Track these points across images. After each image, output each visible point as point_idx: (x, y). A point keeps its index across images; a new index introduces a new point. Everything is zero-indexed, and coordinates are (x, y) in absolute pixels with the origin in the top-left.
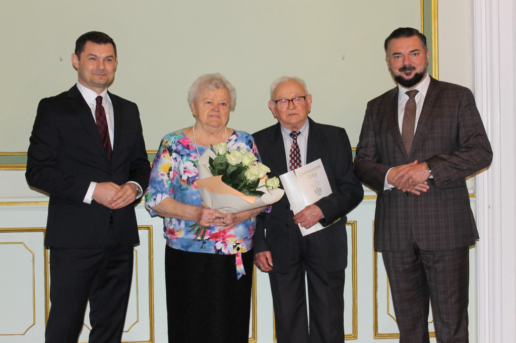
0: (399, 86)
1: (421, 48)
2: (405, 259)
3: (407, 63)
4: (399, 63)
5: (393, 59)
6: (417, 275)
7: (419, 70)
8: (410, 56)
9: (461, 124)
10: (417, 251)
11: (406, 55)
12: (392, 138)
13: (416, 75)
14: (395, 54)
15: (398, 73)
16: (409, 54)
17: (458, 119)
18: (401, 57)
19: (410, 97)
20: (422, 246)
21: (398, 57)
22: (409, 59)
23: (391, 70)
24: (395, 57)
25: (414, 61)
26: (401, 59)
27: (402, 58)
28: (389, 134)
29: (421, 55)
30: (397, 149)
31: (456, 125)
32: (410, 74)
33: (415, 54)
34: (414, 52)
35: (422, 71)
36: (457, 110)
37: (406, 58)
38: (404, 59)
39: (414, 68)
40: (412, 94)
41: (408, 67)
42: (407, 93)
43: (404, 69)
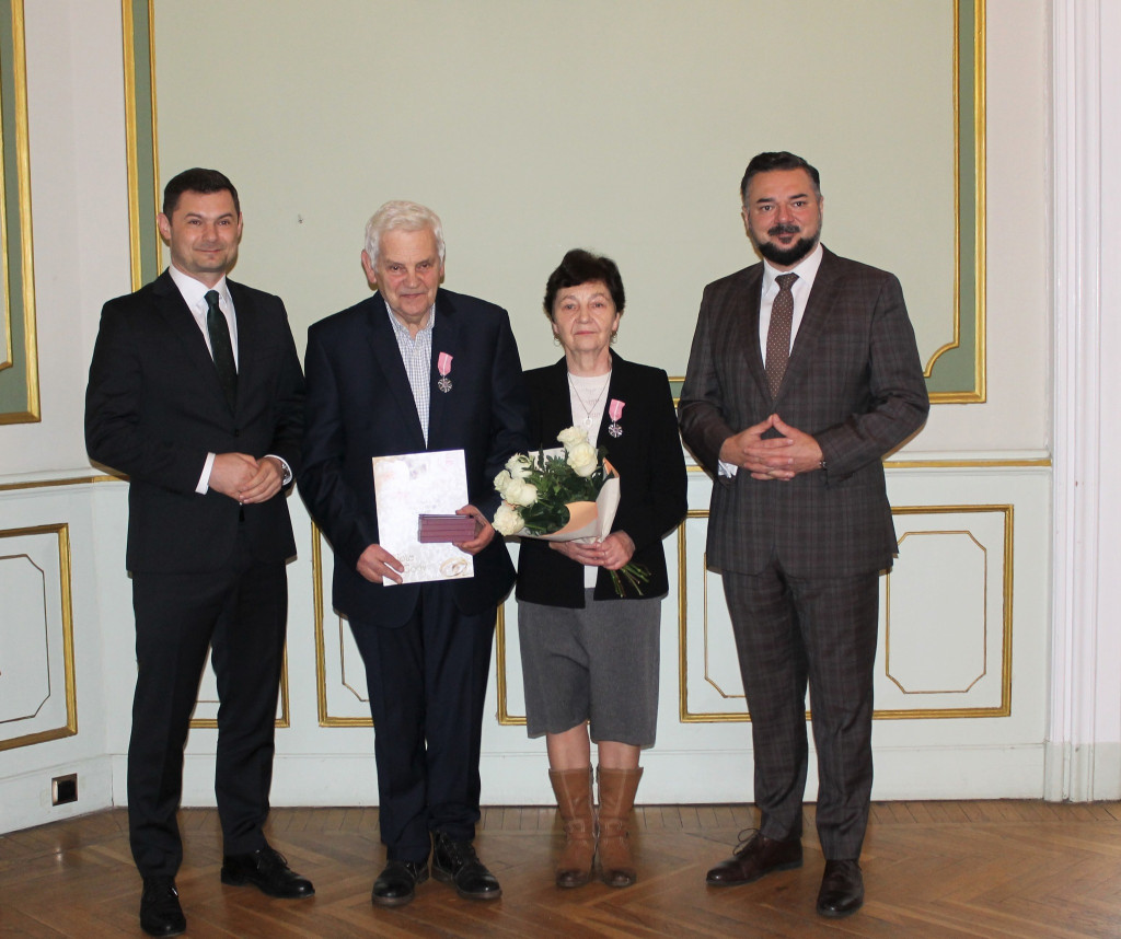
0: (766, 262)
1: (810, 193)
2: (761, 592)
3: (784, 219)
4: (767, 220)
5: (757, 212)
6: (784, 619)
7: (805, 234)
8: (790, 206)
9: (878, 345)
10: (781, 577)
11: (783, 204)
12: (745, 365)
13: (801, 242)
14: (761, 201)
15: (765, 238)
16: (787, 203)
17: (871, 335)
18: (773, 207)
19: (781, 288)
20: (791, 568)
21: (767, 208)
22: (788, 212)
23: (751, 233)
24: (761, 208)
25: (798, 217)
26: (772, 212)
27: (775, 210)
28: (741, 357)
29: (811, 205)
30: (753, 386)
31: (867, 347)
32: (790, 239)
33: (799, 204)
34: (798, 200)
35: (811, 235)
36: (869, 317)
37: (783, 210)
38: (779, 211)
39: (797, 230)
40: (786, 283)
41: (785, 226)
42: (779, 280)
43: (777, 230)
